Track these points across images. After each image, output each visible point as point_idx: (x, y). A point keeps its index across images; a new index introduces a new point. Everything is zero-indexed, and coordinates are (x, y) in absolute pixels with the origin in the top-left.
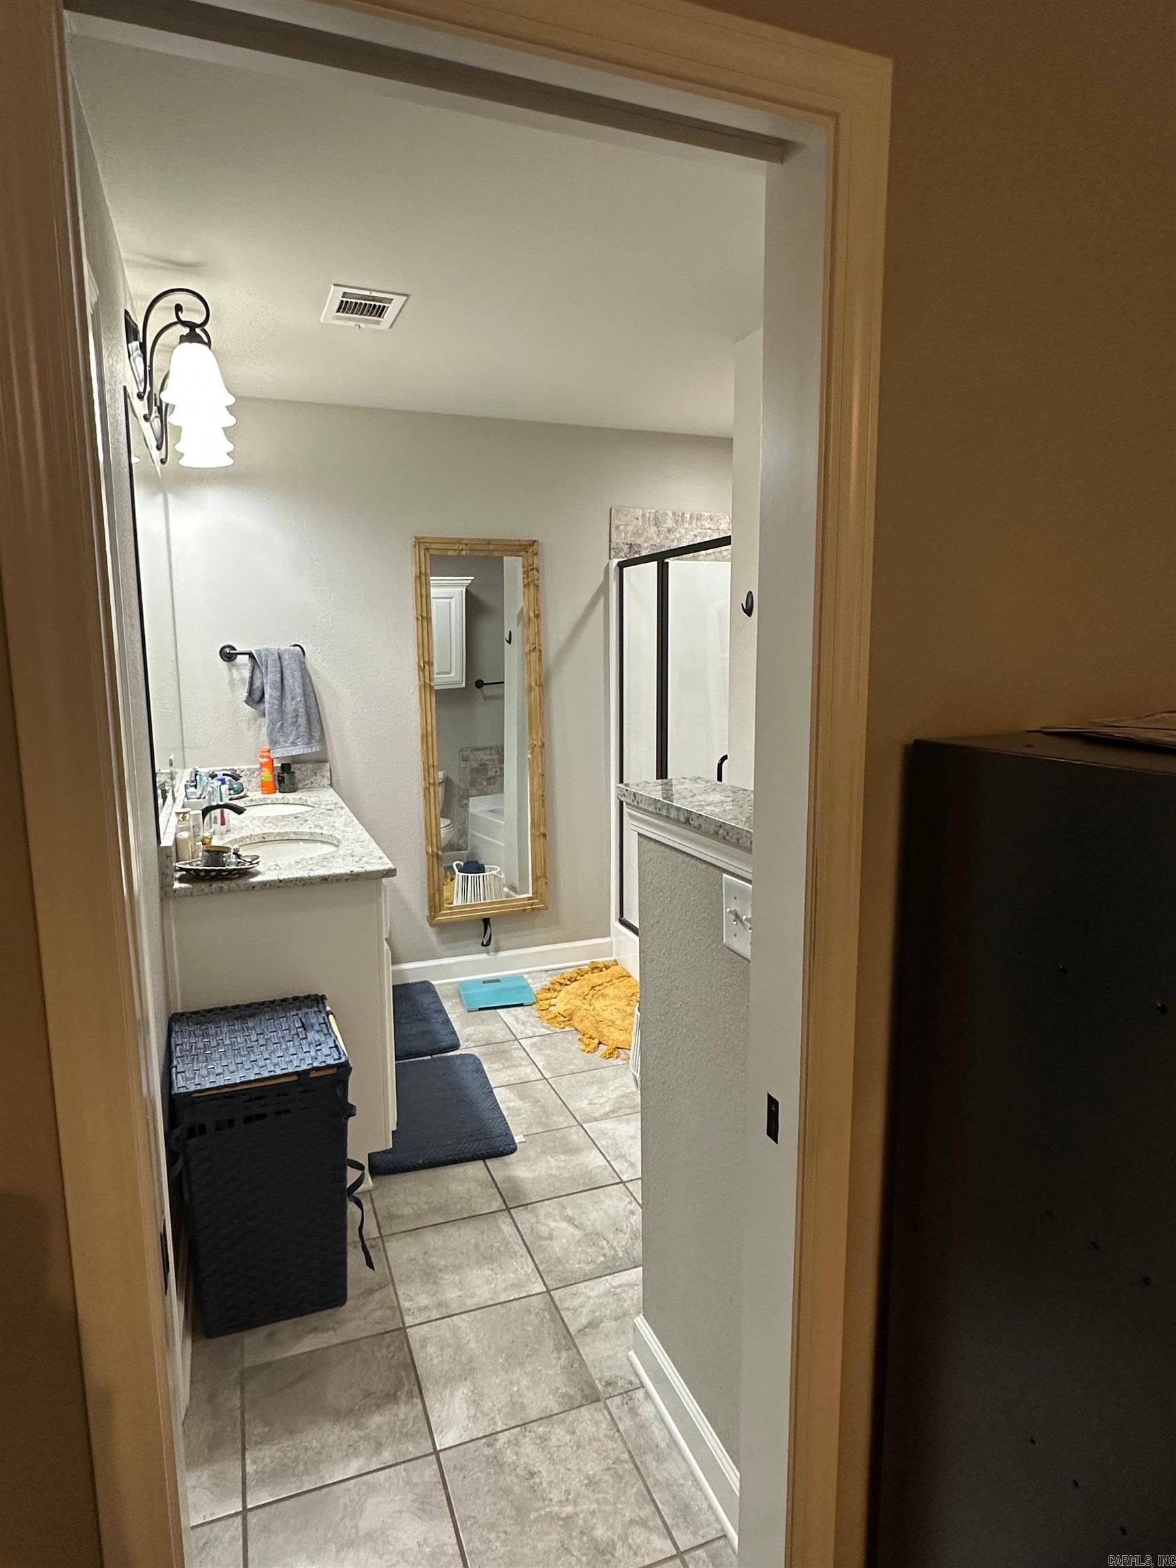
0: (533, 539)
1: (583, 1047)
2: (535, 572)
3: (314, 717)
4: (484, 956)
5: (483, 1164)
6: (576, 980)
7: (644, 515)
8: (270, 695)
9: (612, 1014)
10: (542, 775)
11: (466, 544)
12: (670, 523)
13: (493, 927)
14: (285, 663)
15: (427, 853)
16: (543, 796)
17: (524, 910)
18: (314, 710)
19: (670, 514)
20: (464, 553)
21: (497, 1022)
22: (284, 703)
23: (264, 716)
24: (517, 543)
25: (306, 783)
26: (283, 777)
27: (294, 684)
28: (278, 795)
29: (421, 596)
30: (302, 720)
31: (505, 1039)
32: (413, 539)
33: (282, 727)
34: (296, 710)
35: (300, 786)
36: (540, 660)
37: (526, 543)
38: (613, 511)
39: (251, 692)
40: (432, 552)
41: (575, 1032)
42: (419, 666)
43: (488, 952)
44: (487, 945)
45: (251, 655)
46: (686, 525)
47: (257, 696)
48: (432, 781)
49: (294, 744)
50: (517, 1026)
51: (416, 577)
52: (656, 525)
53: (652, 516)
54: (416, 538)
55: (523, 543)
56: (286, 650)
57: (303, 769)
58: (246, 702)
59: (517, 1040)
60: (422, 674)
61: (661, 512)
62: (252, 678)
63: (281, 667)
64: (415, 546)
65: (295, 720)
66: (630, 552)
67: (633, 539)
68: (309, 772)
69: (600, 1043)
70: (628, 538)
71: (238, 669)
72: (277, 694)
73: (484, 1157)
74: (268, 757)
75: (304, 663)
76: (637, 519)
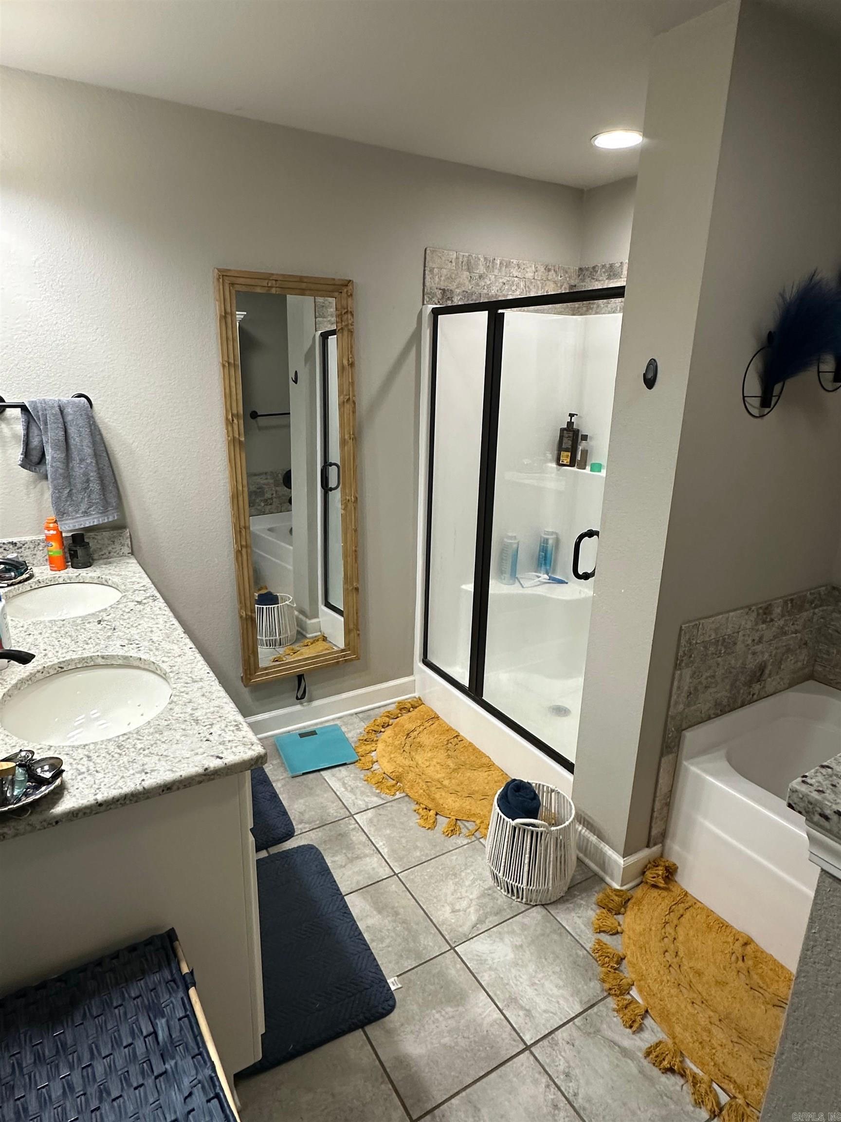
0: (347, 278)
1: (422, 822)
2: (349, 316)
3: (108, 480)
4: (298, 707)
5: (362, 1033)
6: (388, 725)
7: (457, 258)
8: (53, 458)
9: (437, 772)
10: (356, 531)
11: (276, 280)
12: (481, 269)
13: (307, 680)
14: (69, 418)
15: (241, 617)
16: (356, 551)
17: (338, 662)
18: (107, 471)
19: (482, 259)
20: (273, 291)
21: (325, 792)
22: (71, 465)
23: (46, 478)
24: (332, 282)
25: (103, 553)
26: (76, 552)
27: (80, 441)
28: (71, 572)
29: (227, 339)
30: (95, 486)
31: (340, 816)
32: (216, 271)
33: (70, 494)
34: (86, 474)
35: (96, 556)
36: (354, 412)
37: (340, 283)
38: (428, 252)
39: (27, 453)
40: (238, 288)
41: (407, 799)
42: (227, 419)
43: (301, 704)
44: (303, 697)
45: (23, 408)
46: (496, 272)
47: (35, 458)
48: (244, 543)
49: (86, 513)
50: (349, 795)
51: (221, 316)
52: (469, 270)
53: (465, 259)
54: (219, 270)
55: (337, 283)
56: (69, 402)
57: (99, 537)
58: (22, 466)
59: (352, 816)
60: (230, 429)
61: (474, 256)
62: (27, 436)
63: (64, 423)
64: (218, 280)
65: (85, 485)
66: (443, 298)
67: (446, 283)
68: (106, 541)
69: (437, 814)
70: (442, 283)
71: (8, 424)
72: (61, 455)
73: (362, 1025)
74: (56, 529)
75: (93, 417)
76: (451, 262)
